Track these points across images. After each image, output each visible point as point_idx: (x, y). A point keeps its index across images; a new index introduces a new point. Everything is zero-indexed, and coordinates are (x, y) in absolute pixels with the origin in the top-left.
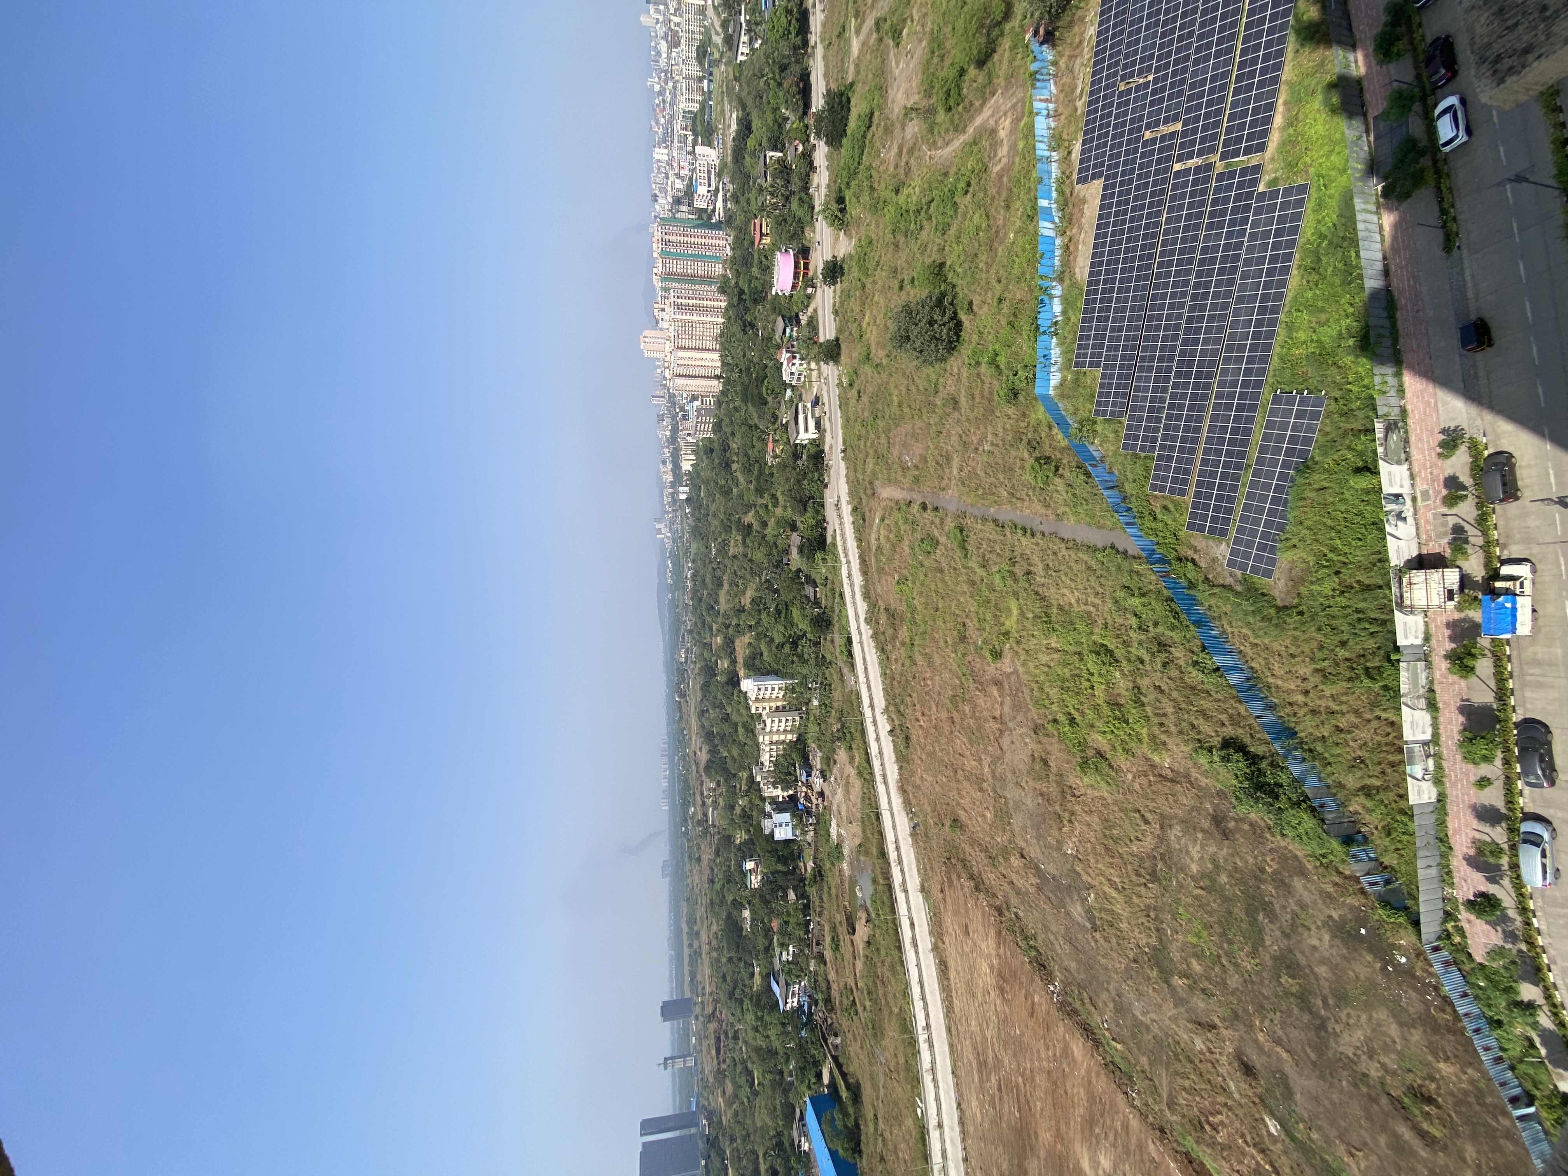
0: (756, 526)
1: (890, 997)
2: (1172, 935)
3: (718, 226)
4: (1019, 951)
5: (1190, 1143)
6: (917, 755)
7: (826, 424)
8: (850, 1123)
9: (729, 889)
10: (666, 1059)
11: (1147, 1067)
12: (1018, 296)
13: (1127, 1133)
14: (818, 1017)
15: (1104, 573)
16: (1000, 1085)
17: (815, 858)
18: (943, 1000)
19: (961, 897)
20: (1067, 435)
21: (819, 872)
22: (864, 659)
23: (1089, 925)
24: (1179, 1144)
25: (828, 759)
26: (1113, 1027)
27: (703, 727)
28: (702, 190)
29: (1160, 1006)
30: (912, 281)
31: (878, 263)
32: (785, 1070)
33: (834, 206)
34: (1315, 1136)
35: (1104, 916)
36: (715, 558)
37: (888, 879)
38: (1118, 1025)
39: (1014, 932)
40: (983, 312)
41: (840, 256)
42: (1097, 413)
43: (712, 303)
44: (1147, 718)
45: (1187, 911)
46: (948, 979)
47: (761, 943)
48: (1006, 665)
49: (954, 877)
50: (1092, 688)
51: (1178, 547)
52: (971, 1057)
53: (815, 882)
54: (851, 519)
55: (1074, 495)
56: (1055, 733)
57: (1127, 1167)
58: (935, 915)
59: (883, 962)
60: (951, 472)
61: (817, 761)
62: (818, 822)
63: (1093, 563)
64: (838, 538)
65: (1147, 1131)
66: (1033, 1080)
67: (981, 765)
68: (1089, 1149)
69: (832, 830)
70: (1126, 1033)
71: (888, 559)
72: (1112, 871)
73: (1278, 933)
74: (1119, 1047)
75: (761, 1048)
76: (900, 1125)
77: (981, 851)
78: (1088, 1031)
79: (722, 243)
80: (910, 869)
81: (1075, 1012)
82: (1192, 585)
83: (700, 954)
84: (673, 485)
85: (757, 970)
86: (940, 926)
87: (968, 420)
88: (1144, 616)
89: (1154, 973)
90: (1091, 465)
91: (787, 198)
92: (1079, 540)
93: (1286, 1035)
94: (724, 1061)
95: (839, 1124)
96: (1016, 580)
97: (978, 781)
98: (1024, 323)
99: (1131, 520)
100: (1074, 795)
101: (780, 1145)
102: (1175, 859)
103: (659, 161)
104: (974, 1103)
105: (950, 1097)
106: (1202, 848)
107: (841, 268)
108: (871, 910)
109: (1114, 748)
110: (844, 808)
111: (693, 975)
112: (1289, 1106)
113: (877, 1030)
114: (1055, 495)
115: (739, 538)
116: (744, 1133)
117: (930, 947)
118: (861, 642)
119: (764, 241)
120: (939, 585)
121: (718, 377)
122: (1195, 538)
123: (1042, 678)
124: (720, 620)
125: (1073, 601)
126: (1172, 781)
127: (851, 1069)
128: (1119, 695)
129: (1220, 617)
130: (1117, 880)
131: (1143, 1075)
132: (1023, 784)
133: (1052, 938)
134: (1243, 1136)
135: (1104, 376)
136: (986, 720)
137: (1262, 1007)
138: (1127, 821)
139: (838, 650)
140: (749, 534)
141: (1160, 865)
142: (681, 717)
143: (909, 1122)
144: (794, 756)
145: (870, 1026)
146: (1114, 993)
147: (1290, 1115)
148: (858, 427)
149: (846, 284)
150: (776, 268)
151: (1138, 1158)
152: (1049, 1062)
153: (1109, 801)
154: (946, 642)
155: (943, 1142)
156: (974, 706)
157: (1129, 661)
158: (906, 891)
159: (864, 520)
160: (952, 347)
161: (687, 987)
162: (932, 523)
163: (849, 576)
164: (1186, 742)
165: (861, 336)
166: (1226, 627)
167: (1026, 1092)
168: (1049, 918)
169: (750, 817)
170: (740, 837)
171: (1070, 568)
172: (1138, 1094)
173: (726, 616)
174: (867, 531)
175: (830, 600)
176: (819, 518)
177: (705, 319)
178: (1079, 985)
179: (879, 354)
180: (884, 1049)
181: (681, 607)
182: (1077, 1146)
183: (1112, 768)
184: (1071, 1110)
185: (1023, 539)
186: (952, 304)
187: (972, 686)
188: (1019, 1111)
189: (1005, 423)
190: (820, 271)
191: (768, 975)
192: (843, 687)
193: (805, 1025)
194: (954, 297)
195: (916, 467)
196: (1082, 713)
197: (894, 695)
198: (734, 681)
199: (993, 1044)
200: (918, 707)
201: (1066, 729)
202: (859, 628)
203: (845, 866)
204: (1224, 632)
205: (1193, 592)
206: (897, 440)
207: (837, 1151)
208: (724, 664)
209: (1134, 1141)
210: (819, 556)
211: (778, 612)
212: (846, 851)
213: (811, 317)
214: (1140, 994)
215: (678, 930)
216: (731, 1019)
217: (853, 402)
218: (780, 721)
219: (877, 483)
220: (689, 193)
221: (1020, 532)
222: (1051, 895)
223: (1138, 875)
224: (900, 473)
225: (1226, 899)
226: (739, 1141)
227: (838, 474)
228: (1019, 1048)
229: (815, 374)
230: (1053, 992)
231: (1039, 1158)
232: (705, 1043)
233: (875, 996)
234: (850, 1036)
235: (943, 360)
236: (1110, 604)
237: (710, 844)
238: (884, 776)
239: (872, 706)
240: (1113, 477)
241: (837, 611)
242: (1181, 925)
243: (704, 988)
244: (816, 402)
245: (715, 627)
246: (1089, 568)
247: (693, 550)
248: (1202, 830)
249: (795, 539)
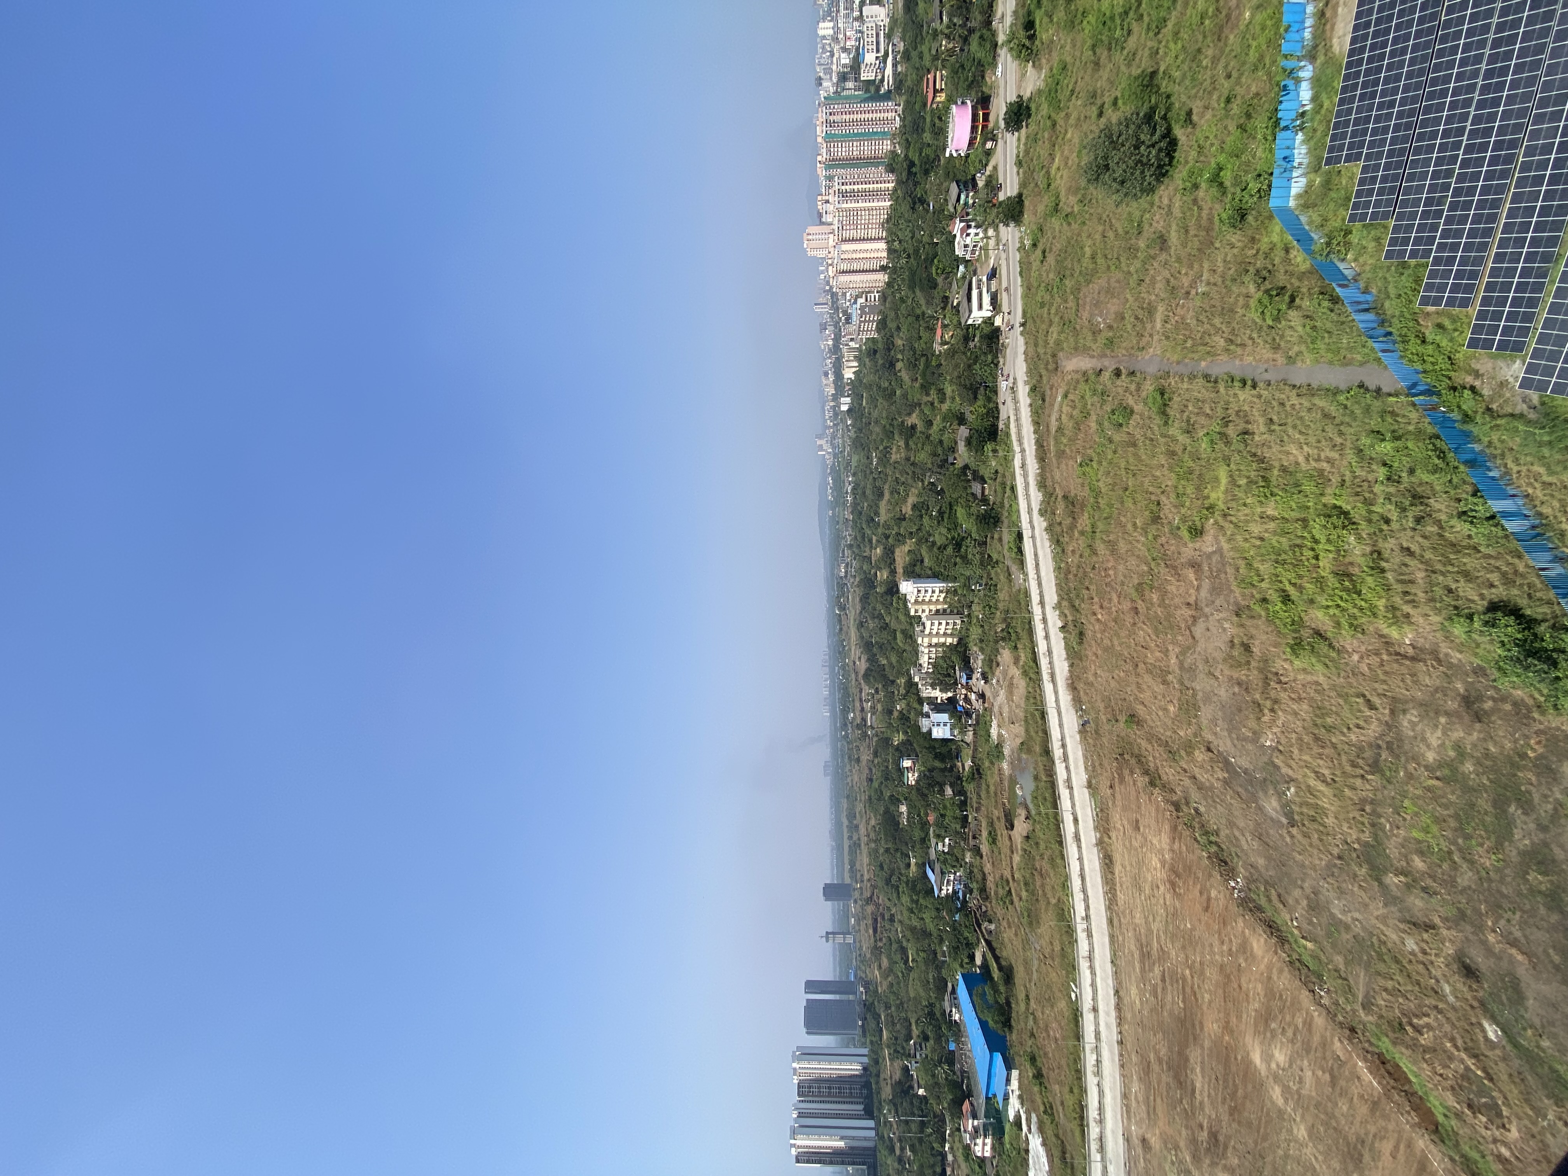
0: (920, 427)
1: (1048, 888)
2: (1391, 830)
3: (887, 96)
4: (1196, 845)
5: (1385, 1044)
6: (1091, 650)
7: (1004, 298)
8: (1002, 1000)
9: (886, 786)
10: (827, 933)
11: (1342, 967)
12: (1254, 89)
13: (1310, 1030)
14: (973, 904)
15: (1347, 419)
16: (1163, 976)
17: (973, 757)
18: (1105, 893)
19: (1133, 793)
20: (1310, 252)
21: (978, 770)
22: (1036, 555)
23: (1284, 821)
24: (1371, 1044)
25: (991, 661)
26: (1305, 926)
27: (862, 637)
28: (870, 58)
29: (1366, 906)
30: (1115, 103)
31: (1073, 91)
32: (938, 951)
33: (1022, 34)
34: (1545, 1043)
35: (1305, 810)
36: (876, 468)
37: (1051, 776)
38: (1310, 923)
39: (1192, 827)
40: (1205, 122)
41: (1027, 95)
42: (1353, 218)
43: (879, 186)
44: (1388, 588)
45: (1414, 805)
46: (1113, 873)
47: (917, 834)
48: (1208, 543)
49: (1126, 772)
50: (1317, 558)
51: (1452, 374)
52: (1133, 948)
53: (973, 779)
54: (1028, 401)
55: (1314, 328)
56: (1263, 613)
57: (1306, 1062)
58: (1102, 810)
59: (1042, 855)
60: (1153, 327)
61: (978, 663)
62: (978, 722)
63: (1333, 409)
64: (1013, 425)
65: (1334, 1030)
66: (1202, 973)
67: (1167, 656)
68: (1262, 1043)
69: (992, 731)
70: (1320, 932)
71: (1070, 440)
72: (1321, 762)
73: (1532, 826)
74: (1309, 945)
75: (915, 928)
76: (1052, 1006)
77: (1160, 746)
78: (1272, 927)
79: (890, 115)
80: (1076, 767)
81: (1259, 909)
82: (1467, 418)
83: (860, 846)
84: (835, 397)
85: (913, 861)
86: (1107, 821)
87: (1179, 260)
88: (1396, 465)
89: (1363, 871)
90: (1340, 286)
91: (965, 40)
92: (1315, 385)
93: (1525, 936)
94: (881, 940)
95: (990, 998)
96: (1228, 443)
97: (1162, 675)
98: (1260, 123)
99: (1390, 346)
100: (1280, 682)
101: (931, 1014)
102: (1407, 747)
103: (824, 37)
104: (1134, 991)
105: (1108, 985)
106: (1444, 733)
107: (1028, 108)
108: (1031, 806)
109: (1338, 624)
110: (1006, 710)
111: (852, 864)
112: (1517, 1011)
113: (1032, 919)
114: (1288, 332)
115: (902, 443)
116: (898, 1002)
117: (1094, 841)
118: (1033, 537)
119: (938, 99)
120: (1131, 460)
121: (883, 268)
122: (1478, 360)
123: (1252, 553)
124: (880, 531)
125: (1301, 459)
126: (1413, 659)
127: (1004, 954)
128: (1351, 564)
129: (1503, 455)
130: (1326, 772)
131: (1336, 974)
132: (1217, 674)
133: (1237, 833)
134: (1453, 1040)
135: (1365, 169)
136: (1177, 607)
137: (1500, 907)
138: (1346, 707)
139: (1006, 547)
140: (912, 436)
141: (1384, 755)
142: (841, 629)
143: (1062, 1004)
144: (954, 658)
145: (1026, 914)
146: (1308, 891)
147: (1516, 1021)
148: (1041, 292)
149: (1033, 127)
150: (951, 125)
151: (1318, 1054)
152: (1222, 956)
153: (1326, 687)
154: (1135, 524)
155: (1097, 1024)
156: (1164, 593)
157: (1370, 521)
158: (1070, 788)
159: (1044, 400)
160: (1162, 173)
161: (847, 875)
162: (1127, 390)
163: (1023, 466)
164: (1438, 611)
165: (1049, 185)
166: (1510, 465)
167: (1193, 984)
168: (1236, 813)
169: (908, 719)
170: (898, 739)
171: (1301, 418)
172: (1328, 992)
173: (887, 526)
174: (1047, 412)
175: (1000, 495)
176: (991, 405)
177: (871, 204)
178: (1266, 883)
179: (1069, 202)
180: (1041, 936)
181: (841, 522)
182: (1248, 1039)
183: (1334, 648)
184: (1245, 1004)
185: (1239, 393)
186: (1164, 118)
187: (1163, 570)
188: (1184, 1001)
189: (1226, 255)
190: (1002, 116)
191: (924, 865)
192: (1010, 587)
193: (959, 910)
194: (1168, 109)
195: (1110, 327)
196: (1300, 588)
197: (1069, 590)
198: (893, 589)
199: (1158, 938)
200: (1096, 599)
201: (1277, 608)
202: (1031, 522)
203: (1005, 766)
204: (1507, 473)
205: (1466, 427)
206: (1088, 300)
207: (987, 1022)
208: (883, 575)
209: (1316, 1039)
210: (989, 447)
211: (941, 513)
212: (1006, 751)
213: (990, 176)
214: (1341, 892)
215: (838, 824)
216: (888, 904)
217: (1036, 265)
218: (940, 624)
219: (1061, 354)
220: (856, 65)
221: (1236, 384)
222: (1240, 790)
223: (1354, 765)
224: (1090, 337)
225: (1467, 789)
226: (893, 1008)
227: (1016, 353)
228: (1189, 941)
229: (992, 242)
230: (1234, 888)
231: (1202, 1047)
232: (863, 924)
233: (1032, 887)
234: (1005, 923)
235: (1151, 190)
236: (1351, 456)
237: (869, 747)
238: (1053, 675)
239: (1042, 603)
240: (1369, 298)
241: (1007, 505)
242: (1405, 819)
243: (862, 875)
244: (993, 274)
245: (874, 538)
246: (1326, 416)
247: (854, 464)
248: (1447, 714)
249: (964, 432)
